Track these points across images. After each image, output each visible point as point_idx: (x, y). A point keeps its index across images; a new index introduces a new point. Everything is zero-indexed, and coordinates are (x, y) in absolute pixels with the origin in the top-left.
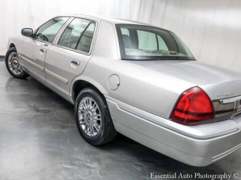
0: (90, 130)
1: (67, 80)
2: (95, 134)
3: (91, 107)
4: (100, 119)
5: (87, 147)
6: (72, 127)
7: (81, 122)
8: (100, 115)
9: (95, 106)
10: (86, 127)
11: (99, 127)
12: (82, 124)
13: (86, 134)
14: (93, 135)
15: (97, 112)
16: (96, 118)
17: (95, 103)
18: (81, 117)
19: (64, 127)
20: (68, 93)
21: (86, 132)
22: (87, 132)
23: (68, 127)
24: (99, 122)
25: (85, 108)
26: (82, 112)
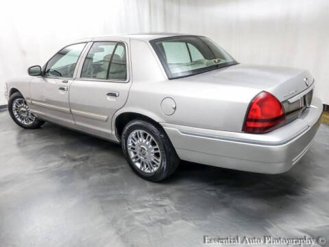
0: (147, 166)
1: (106, 117)
2: (155, 169)
3: (144, 141)
4: (159, 151)
5: (149, 185)
6: (123, 168)
7: (134, 160)
8: (157, 147)
9: (149, 137)
10: (142, 165)
11: (160, 160)
12: (136, 162)
13: (143, 172)
14: (152, 171)
15: (153, 144)
16: (153, 151)
17: (149, 135)
18: (132, 155)
19: (113, 171)
20: (110, 132)
21: (142, 169)
22: (144, 169)
23: (117, 169)
24: (157, 155)
25: (136, 143)
26: (134, 149)
